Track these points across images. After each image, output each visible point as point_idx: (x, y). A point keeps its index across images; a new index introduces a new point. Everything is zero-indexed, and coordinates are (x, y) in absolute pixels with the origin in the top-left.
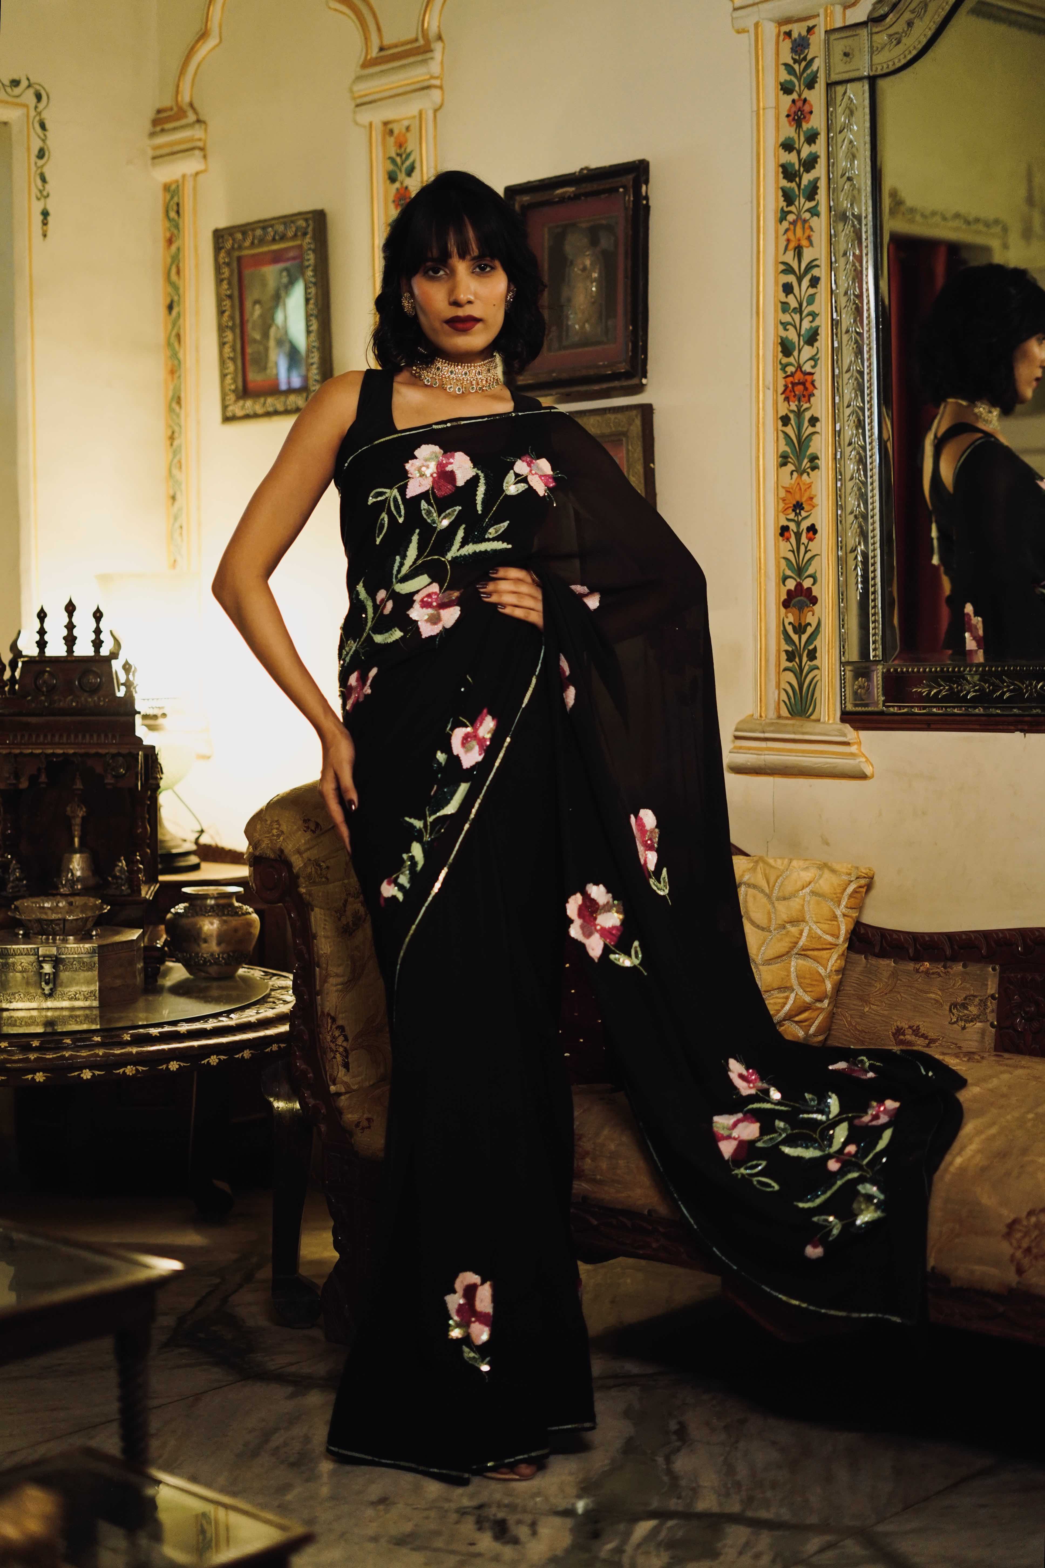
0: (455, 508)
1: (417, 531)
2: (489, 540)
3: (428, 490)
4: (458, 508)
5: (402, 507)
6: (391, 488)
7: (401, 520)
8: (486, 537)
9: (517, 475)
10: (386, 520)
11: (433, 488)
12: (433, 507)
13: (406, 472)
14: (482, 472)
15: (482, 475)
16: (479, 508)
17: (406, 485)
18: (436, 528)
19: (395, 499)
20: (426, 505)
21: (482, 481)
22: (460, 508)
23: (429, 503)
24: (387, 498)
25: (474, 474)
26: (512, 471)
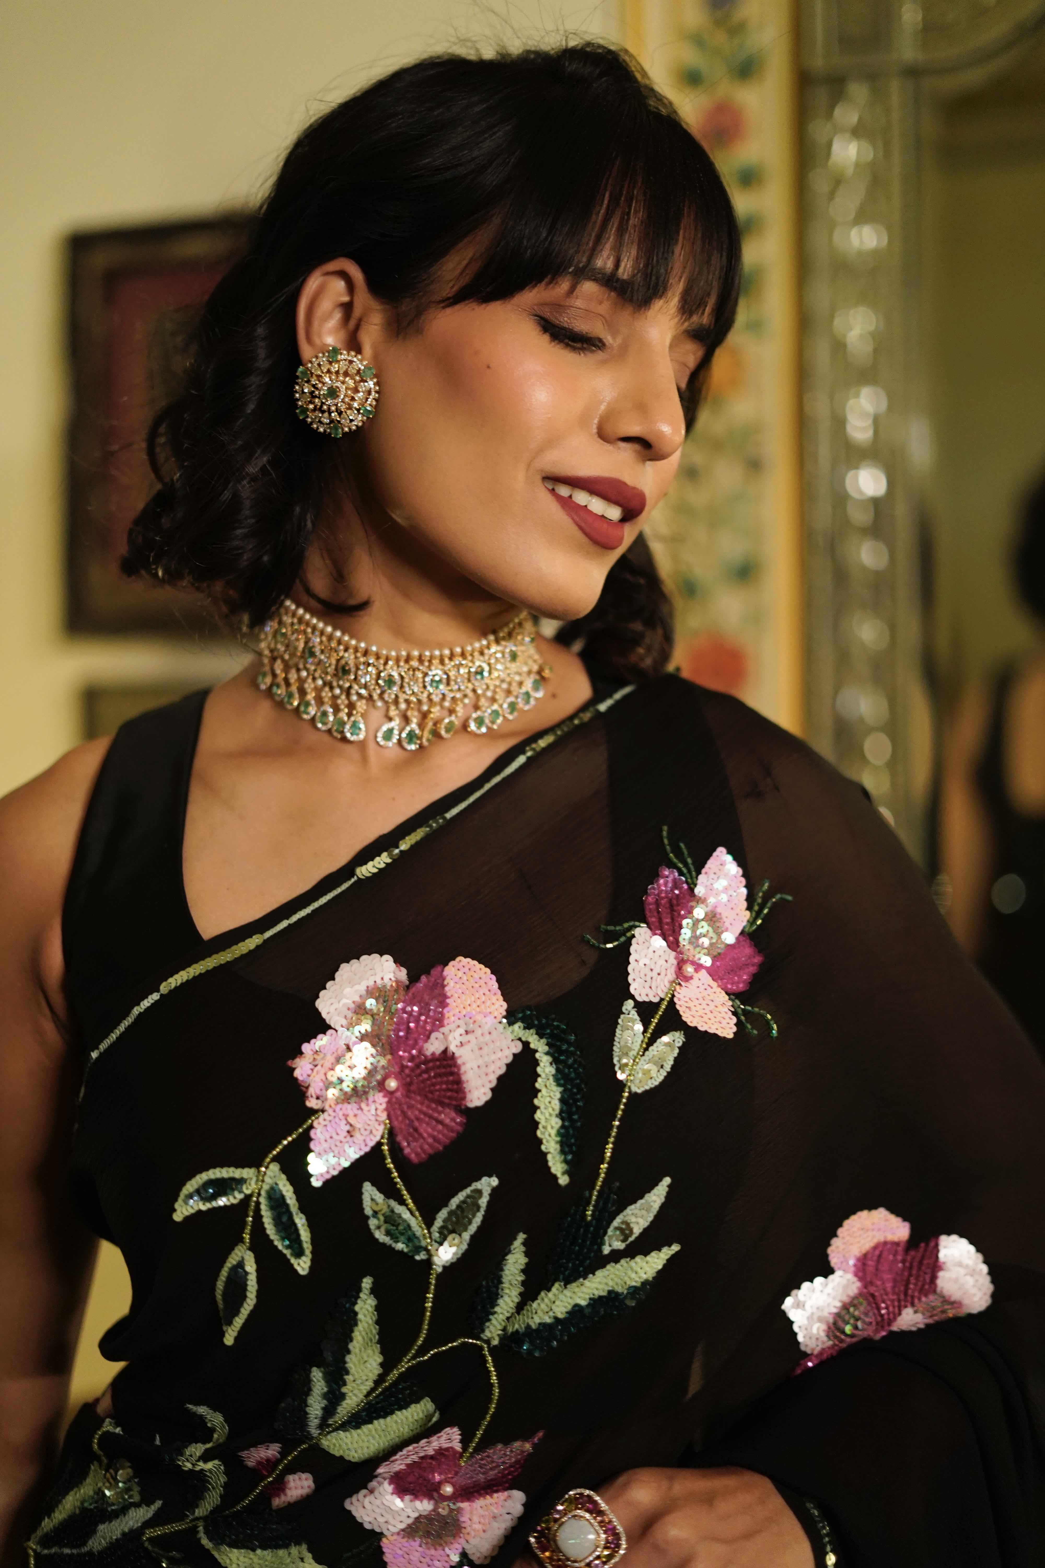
0: (477, 1185)
1: (367, 1283)
2: (616, 1256)
3: (379, 1144)
4: (488, 1184)
5: (300, 1221)
6: (256, 1162)
7: (302, 1266)
8: (606, 1250)
9: (646, 1010)
10: (251, 1267)
11: (391, 1133)
12: (402, 1202)
13: (299, 1091)
14: (541, 1035)
15: (539, 1045)
16: (557, 1166)
17: (303, 1146)
18: (428, 1263)
19: (277, 1202)
20: (379, 1197)
21: (546, 1068)
22: (494, 1181)
23: (390, 1192)
24: (248, 1197)
25: (518, 1048)
26: (629, 1004)
